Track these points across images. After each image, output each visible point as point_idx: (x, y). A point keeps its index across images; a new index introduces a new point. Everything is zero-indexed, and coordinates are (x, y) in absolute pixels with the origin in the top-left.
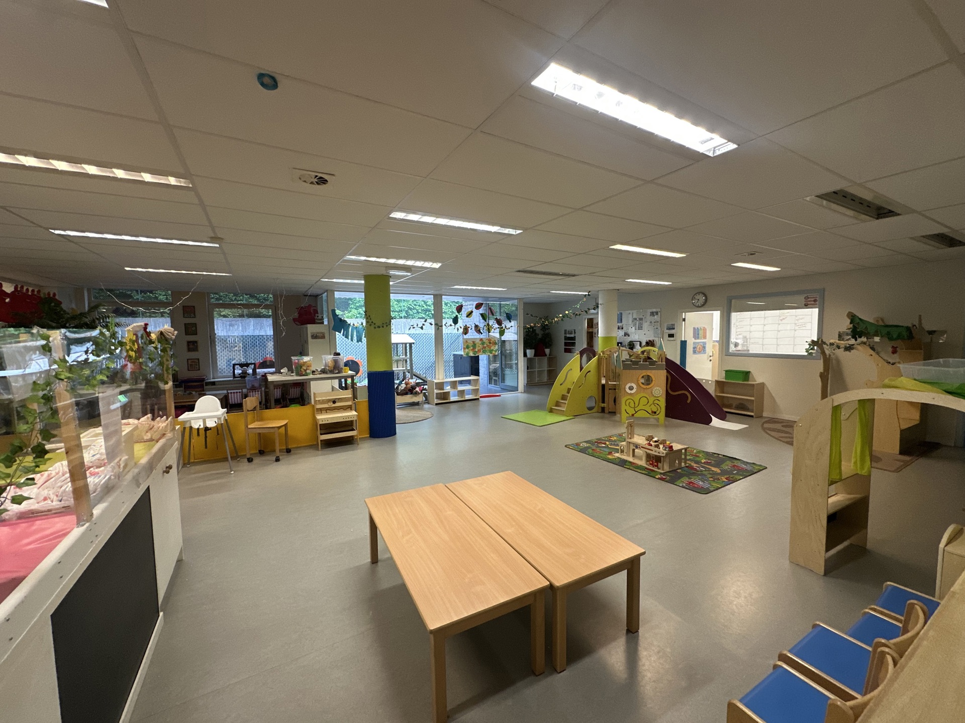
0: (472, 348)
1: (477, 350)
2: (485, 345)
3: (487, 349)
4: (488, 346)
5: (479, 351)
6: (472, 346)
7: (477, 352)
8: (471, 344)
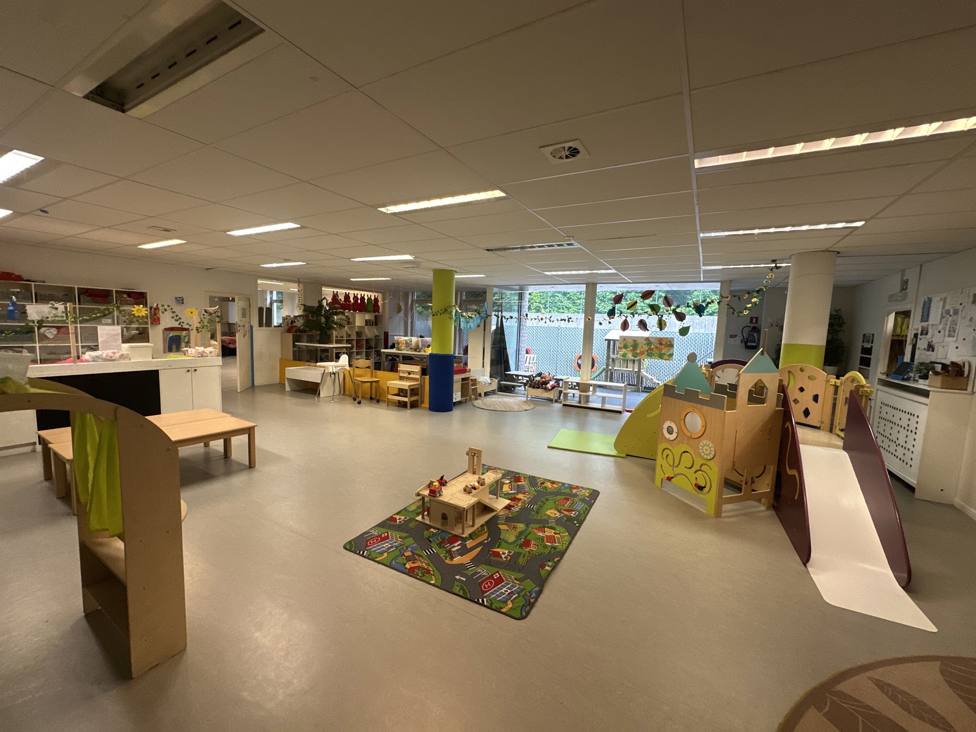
0: (631, 348)
1: (638, 352)
2: (652, 347)
3: (656, 351)
4: (657, 348)
5: (642, 353)
6: (632, 346)
7: (638, 354)
8: (630, 343)
